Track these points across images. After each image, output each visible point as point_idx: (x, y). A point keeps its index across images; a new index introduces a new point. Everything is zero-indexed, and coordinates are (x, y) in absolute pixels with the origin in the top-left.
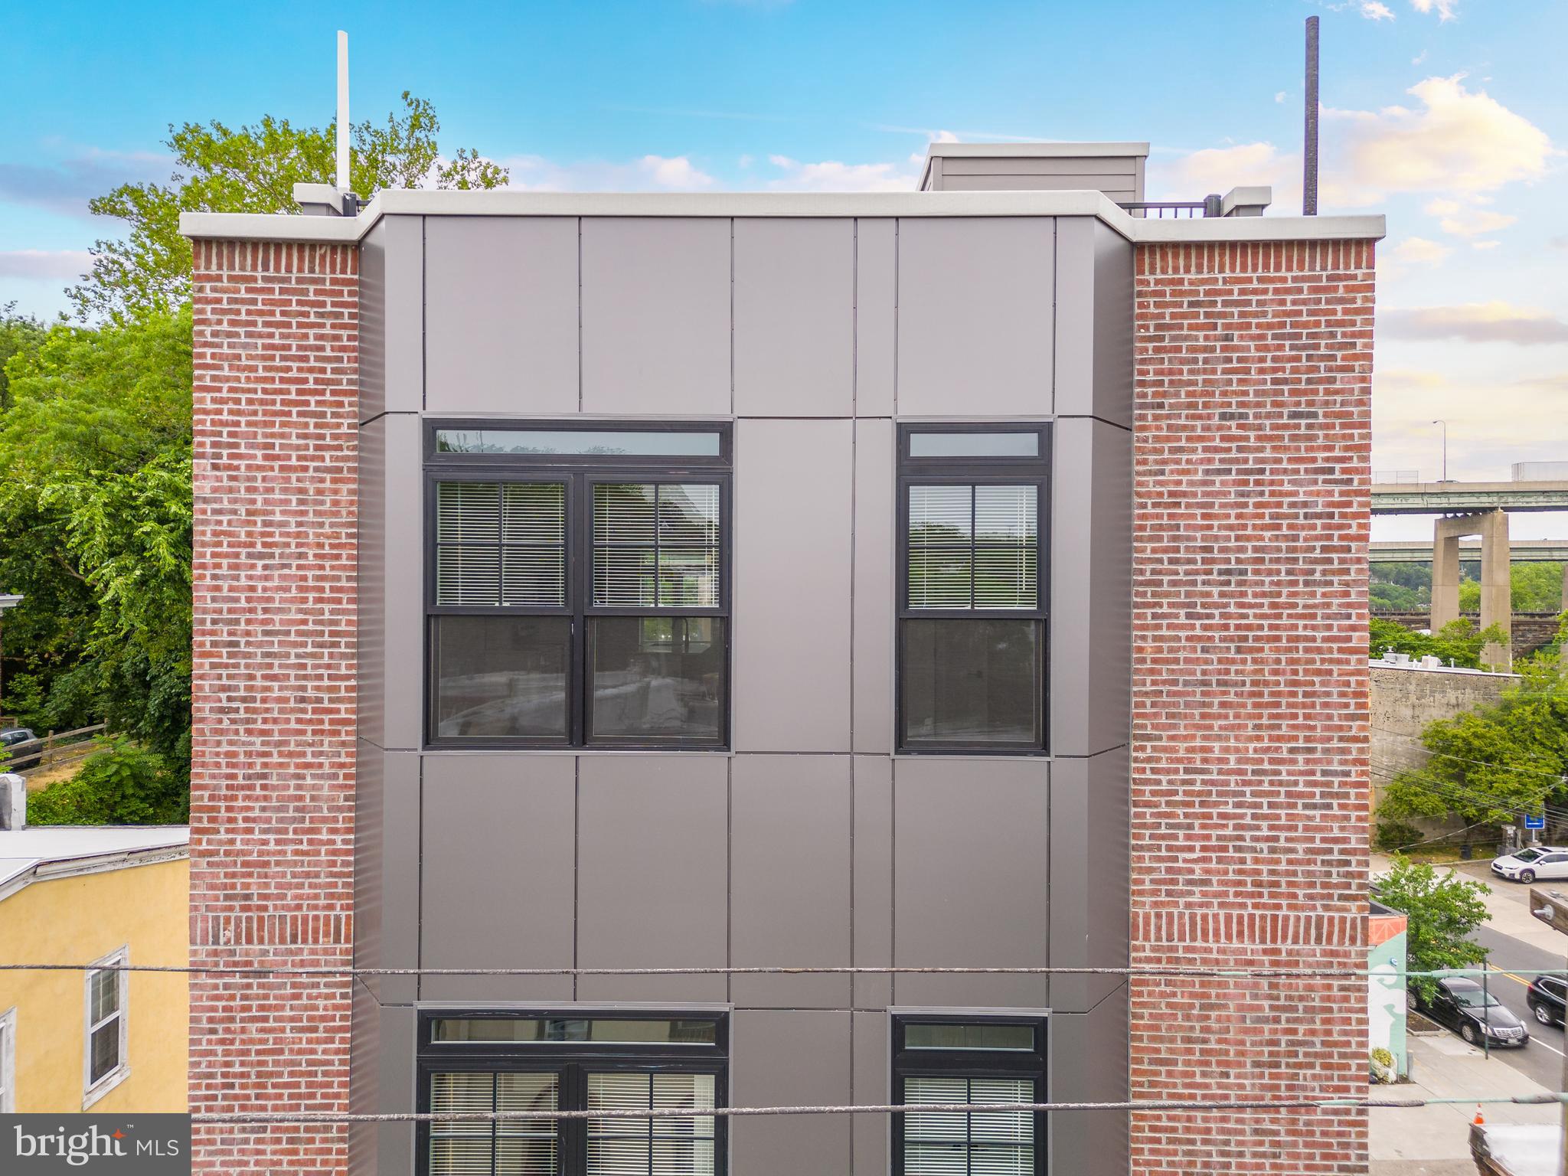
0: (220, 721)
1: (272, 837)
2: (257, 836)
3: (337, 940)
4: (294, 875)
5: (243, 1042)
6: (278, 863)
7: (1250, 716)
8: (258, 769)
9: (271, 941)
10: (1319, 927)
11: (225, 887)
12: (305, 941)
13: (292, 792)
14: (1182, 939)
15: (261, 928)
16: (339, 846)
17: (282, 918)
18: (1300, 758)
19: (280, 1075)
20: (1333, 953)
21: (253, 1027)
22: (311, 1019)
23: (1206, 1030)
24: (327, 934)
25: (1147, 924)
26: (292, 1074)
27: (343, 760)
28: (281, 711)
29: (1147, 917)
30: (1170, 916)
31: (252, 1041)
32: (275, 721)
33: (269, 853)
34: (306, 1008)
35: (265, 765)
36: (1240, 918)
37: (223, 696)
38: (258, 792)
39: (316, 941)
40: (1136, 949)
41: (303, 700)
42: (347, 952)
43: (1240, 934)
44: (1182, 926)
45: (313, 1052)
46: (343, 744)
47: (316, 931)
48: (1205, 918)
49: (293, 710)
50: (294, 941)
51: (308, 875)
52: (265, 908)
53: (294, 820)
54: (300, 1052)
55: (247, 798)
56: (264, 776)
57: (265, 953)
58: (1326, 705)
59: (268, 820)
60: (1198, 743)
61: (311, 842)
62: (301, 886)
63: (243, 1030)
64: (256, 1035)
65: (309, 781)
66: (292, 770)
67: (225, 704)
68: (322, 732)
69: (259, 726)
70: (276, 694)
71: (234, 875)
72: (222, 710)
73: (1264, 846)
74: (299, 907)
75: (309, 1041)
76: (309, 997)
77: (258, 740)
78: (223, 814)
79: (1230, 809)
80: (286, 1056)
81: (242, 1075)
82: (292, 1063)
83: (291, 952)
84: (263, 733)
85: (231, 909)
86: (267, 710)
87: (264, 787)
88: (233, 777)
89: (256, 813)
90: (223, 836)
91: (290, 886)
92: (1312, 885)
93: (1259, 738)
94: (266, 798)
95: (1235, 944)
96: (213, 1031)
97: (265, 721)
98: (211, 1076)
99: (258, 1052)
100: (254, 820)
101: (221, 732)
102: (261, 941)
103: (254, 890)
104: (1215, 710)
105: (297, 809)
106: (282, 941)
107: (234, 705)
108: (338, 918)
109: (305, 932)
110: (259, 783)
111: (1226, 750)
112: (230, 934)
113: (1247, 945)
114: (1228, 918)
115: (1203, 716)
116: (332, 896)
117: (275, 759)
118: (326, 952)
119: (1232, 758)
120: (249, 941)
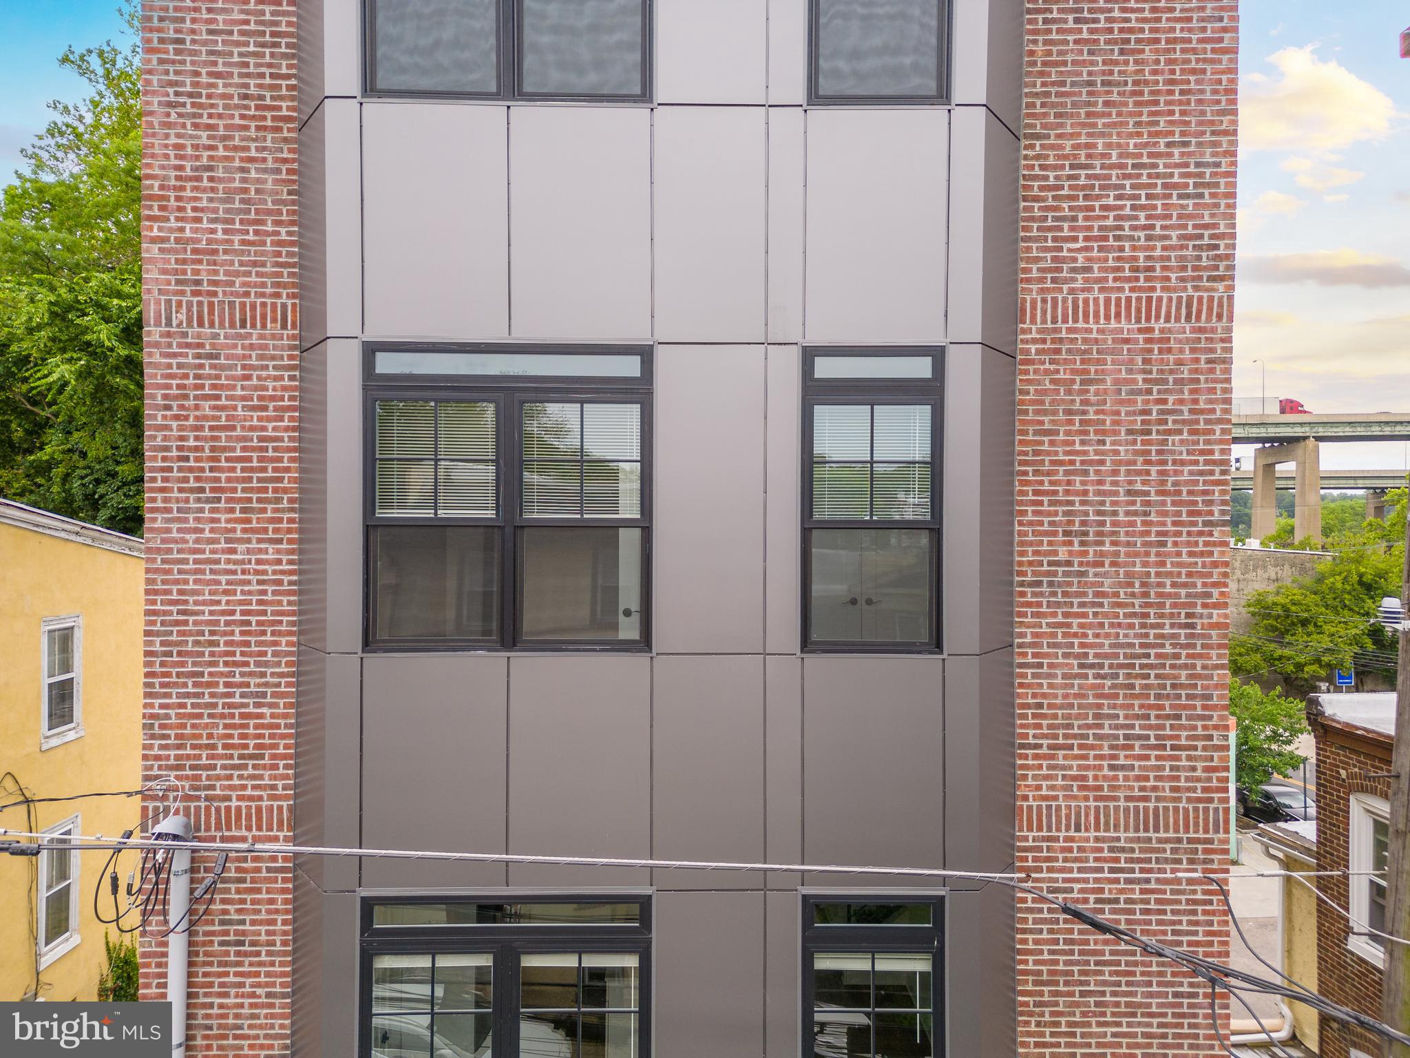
0: (168, 115)
1: (220, 227)
2: (205, 225)
3: (284, 327)
4: (241, 264)
5: (197, 418)
6: (226, 252)
7: (1131, 114)
8: (205, 161)
9: (222, 326)
10: (1189, 306)
11: (176, 272)
12: (253, 326)
13: (237, 184)
14: (1065, 321)
15: (211, 312)
16: (284, 237)
17: (231, 304)
18: (1176, 151)
19: (233, 449)
20: (1201, 330)
21: (207, 404)
22: (261, 398)
23: (1085, 402)
24: (274, 320)
25: (1034, 308)
26: (244, 449)
27: (285, 155)
28: (226, 107)
29: (1034, 302)
30: (1055, 300)
31: (205, 418)
32: (220, 116)
33: (217, 241)
34: (256, 388)
35: (211, 158)
36: (1118, 300)
37: (171, 91)
38: (205, 183)
39: (264, 326)
40: (1024, 331)
41: (246, 97)
42: (293, 337)
43: (1118, 315)
44: (1065, 309)
45: (264, 429)
46: (285, 140)
47: (264, 317)
48: (1086, 301)
49: (237, 107)
50: (243, 326)
51: (255, 264)
52: (215, 294)
53: (240, 211)
54: (252, 428)
55: (194, 189)
56: (210, 168)
57: (216, 336)
58: (1200, 102)
59: (215, 210)
60: (1083, 140)
61: (256, 232)
62: (249, 274)
63: (197, 407)
64: (208, 412)
65: (253, 175)
66: (237, 164)
67: (172, 98)
68: (265, 128)
69: (205, 120)
70: (221, 90)
71: (184, 262)
72: (170, 104)
73: (1142, 234)
74: (247, 294)
75: (260, 419)
76: (259, 378)
77: (204, 134)
78: (173, 203)
79: (1111, 201)
80: (238, 432)
81: (197, 449)
82: (245, 439)
83: (240, 337)
84: (209, 127)
85: (183, 293)
86: (212, 106)
87: (211, 179)
88: (181, 168)
89: (204, 204)
90: (173, 224)
91: (237, 274)
92: (1184, 268)
93: (1139, 134)
94: (213, 190)
95: (1113, 324)
96: (168, 408)
97: (210, 116)
98: (167, 449)
99: (212, 428)
100: (202, 210)
101: (169, 125)
102: (212, 325)
103: (204, 277)
104: (1100, 108)
105: (242, 201)
106: (232, 326)
107: (181, 99)
108: (284, 306)
109: (253, 318)
110: (205, 175)
111: (1109, 146)
112: (183, 317)
113: (1124, 324)
114: (1108, 301)
115: (1088, 115)
116: (278, 285)
117: (221, 152)
118: (274, 337)
119: (1114, 153)
120: (201, 324)
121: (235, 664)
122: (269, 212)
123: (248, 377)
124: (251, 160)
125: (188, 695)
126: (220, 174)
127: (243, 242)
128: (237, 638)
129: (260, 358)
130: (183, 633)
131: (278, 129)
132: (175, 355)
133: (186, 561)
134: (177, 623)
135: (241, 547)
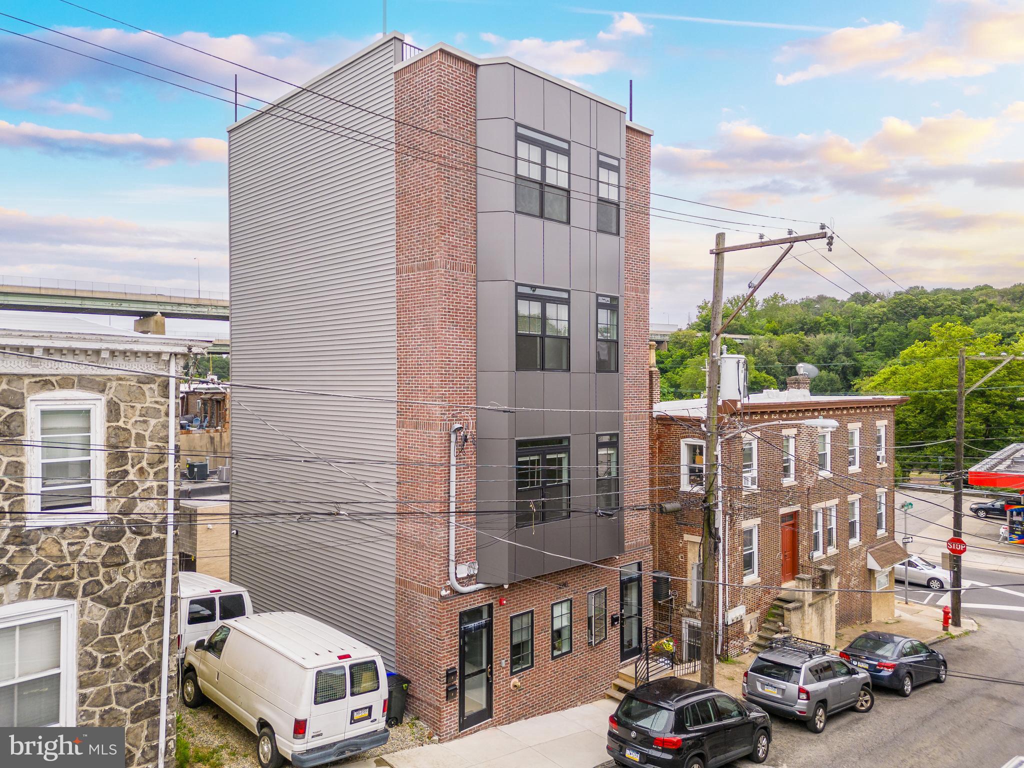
121: (462, 378)
122: (469, 236)
123: (464, 287)
124: (465, 219)
125: (451, 388)
126: (458, 222)
127: (464, 245)
128: (462, 370)
129: (467, 281)
130: (449, 368)
131: (471, 211)
132: (447, 279)
133: (449, 345)
134: (448, 364)
135: (463, 341)
